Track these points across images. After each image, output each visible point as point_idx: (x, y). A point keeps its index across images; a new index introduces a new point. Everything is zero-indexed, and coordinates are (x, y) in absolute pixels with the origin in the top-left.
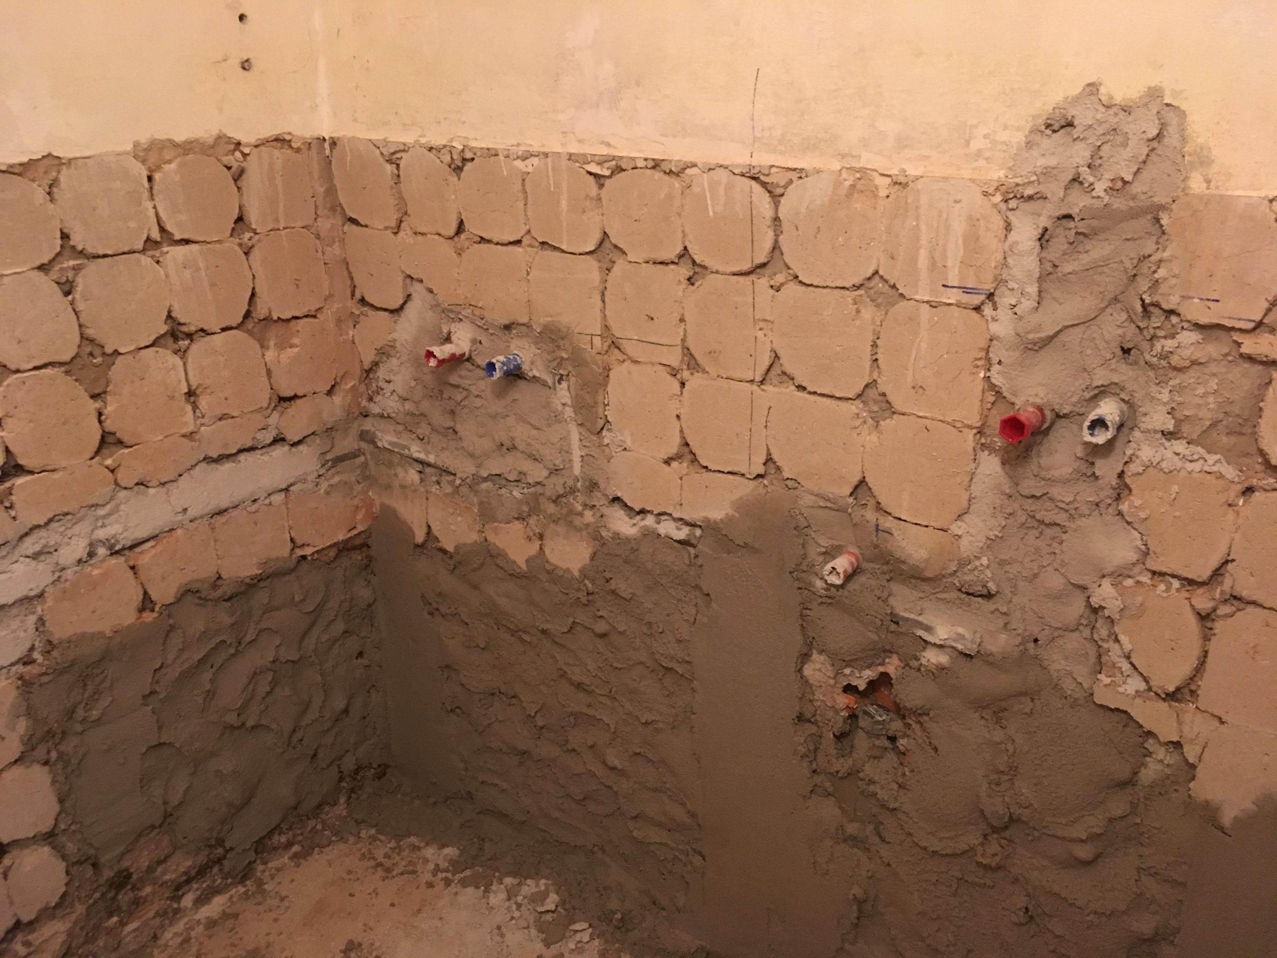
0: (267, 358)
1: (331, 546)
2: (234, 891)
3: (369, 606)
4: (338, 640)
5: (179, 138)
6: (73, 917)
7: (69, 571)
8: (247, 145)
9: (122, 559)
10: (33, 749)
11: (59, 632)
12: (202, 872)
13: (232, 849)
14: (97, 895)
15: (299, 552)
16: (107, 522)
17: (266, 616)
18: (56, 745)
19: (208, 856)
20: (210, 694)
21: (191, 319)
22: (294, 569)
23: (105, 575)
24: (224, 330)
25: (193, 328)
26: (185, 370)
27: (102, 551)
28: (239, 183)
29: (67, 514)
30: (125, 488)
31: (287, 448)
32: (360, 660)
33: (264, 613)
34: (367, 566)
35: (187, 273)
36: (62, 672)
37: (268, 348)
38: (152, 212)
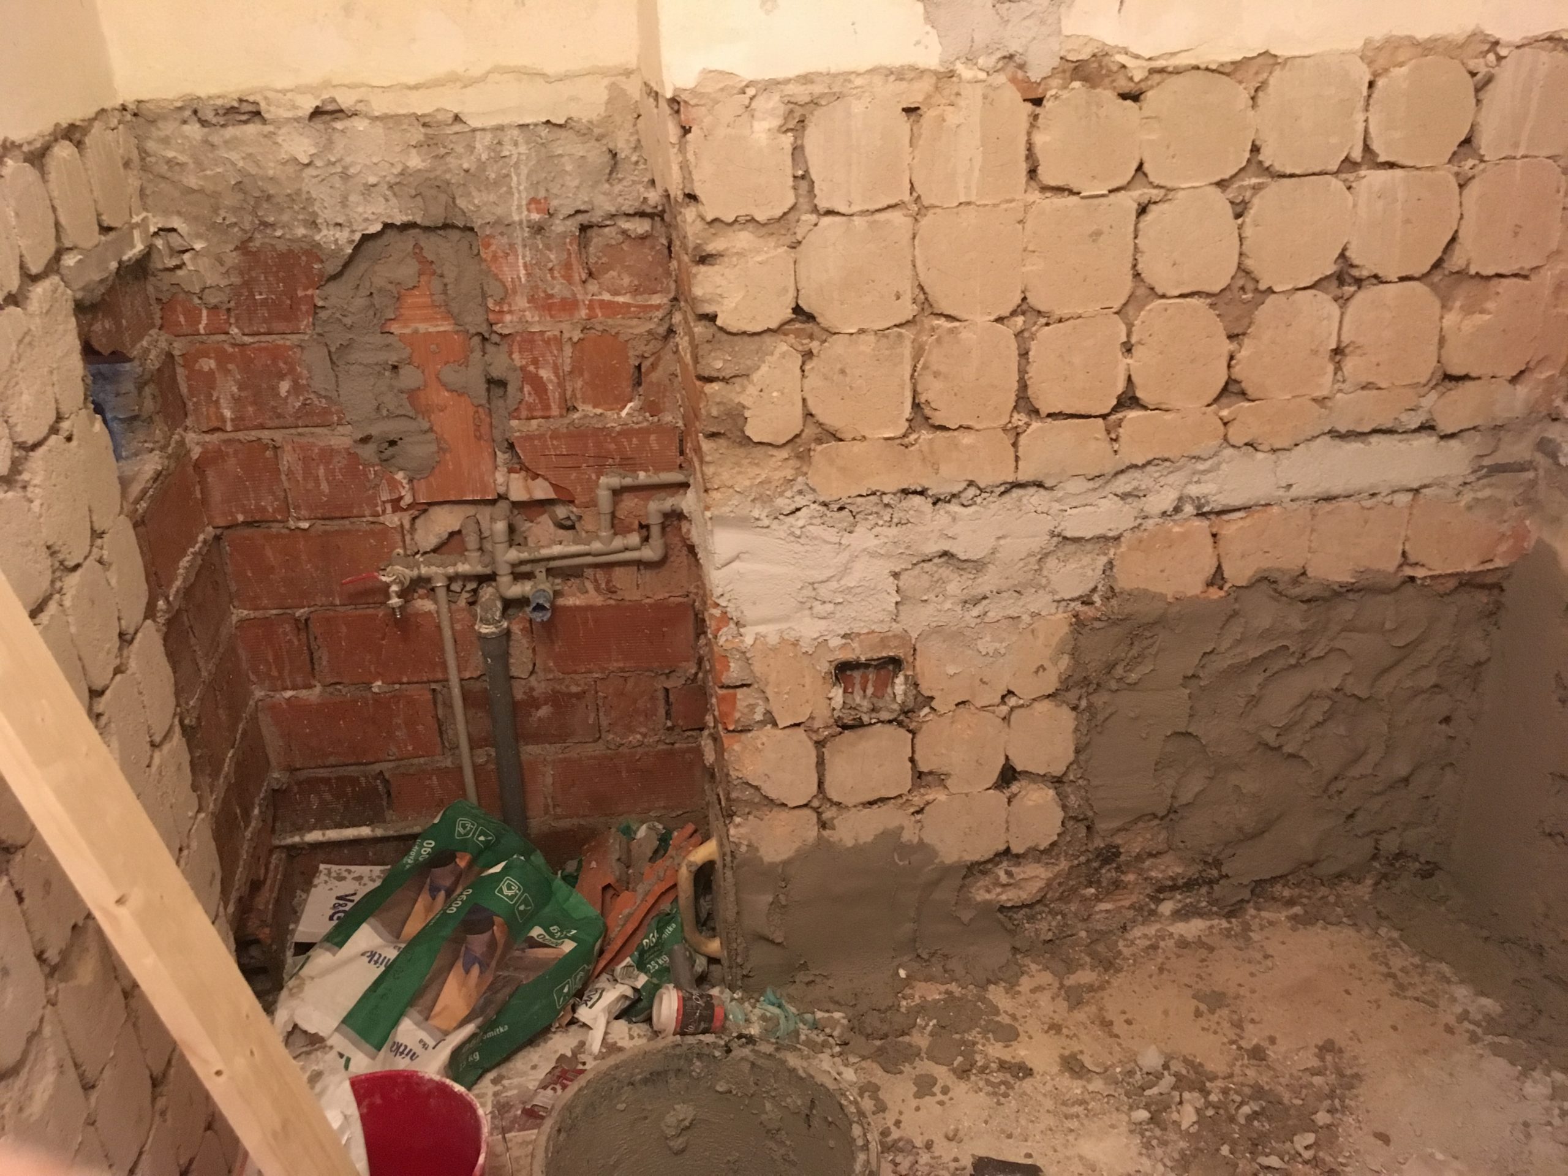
0: (1446, 323)
1: (1451, 575)
2: (1216, 922)
3: (1479, 664)
4: (1423, 692)
5: (1422, 34)
6: (1057, 869)
7: (1151, 522)
8: (1508, 45)
9: (1206, 523)
10: (1067, 690)
11: (1125, 581)
12: (1190, 885)
13: (1227, 876)
14: (1083, 859)
15: (1408, 571)
16: (1203, 478)
17: (1343, 634)
18: (1089, 694)
19: (1200, 872)
20: (1254, 701)
21: (1365, 261)
22: (1396, 589)
23: (1184, 536)
24: (1402, 279)
25: (1365, 273)
26: (1341, 322)
27: (1189, 509)
28: (1481, 95)
29: (1166, 460)
30: (1233, 446)
31: (1434, 439)
32: (1444, 726)
33: (1342, 630)
34: (1492, 614)
35: (1380, 205)
36: (1115, 623)
37: (1450, 310)
38: (1361, 127)
